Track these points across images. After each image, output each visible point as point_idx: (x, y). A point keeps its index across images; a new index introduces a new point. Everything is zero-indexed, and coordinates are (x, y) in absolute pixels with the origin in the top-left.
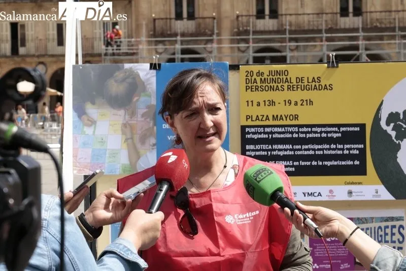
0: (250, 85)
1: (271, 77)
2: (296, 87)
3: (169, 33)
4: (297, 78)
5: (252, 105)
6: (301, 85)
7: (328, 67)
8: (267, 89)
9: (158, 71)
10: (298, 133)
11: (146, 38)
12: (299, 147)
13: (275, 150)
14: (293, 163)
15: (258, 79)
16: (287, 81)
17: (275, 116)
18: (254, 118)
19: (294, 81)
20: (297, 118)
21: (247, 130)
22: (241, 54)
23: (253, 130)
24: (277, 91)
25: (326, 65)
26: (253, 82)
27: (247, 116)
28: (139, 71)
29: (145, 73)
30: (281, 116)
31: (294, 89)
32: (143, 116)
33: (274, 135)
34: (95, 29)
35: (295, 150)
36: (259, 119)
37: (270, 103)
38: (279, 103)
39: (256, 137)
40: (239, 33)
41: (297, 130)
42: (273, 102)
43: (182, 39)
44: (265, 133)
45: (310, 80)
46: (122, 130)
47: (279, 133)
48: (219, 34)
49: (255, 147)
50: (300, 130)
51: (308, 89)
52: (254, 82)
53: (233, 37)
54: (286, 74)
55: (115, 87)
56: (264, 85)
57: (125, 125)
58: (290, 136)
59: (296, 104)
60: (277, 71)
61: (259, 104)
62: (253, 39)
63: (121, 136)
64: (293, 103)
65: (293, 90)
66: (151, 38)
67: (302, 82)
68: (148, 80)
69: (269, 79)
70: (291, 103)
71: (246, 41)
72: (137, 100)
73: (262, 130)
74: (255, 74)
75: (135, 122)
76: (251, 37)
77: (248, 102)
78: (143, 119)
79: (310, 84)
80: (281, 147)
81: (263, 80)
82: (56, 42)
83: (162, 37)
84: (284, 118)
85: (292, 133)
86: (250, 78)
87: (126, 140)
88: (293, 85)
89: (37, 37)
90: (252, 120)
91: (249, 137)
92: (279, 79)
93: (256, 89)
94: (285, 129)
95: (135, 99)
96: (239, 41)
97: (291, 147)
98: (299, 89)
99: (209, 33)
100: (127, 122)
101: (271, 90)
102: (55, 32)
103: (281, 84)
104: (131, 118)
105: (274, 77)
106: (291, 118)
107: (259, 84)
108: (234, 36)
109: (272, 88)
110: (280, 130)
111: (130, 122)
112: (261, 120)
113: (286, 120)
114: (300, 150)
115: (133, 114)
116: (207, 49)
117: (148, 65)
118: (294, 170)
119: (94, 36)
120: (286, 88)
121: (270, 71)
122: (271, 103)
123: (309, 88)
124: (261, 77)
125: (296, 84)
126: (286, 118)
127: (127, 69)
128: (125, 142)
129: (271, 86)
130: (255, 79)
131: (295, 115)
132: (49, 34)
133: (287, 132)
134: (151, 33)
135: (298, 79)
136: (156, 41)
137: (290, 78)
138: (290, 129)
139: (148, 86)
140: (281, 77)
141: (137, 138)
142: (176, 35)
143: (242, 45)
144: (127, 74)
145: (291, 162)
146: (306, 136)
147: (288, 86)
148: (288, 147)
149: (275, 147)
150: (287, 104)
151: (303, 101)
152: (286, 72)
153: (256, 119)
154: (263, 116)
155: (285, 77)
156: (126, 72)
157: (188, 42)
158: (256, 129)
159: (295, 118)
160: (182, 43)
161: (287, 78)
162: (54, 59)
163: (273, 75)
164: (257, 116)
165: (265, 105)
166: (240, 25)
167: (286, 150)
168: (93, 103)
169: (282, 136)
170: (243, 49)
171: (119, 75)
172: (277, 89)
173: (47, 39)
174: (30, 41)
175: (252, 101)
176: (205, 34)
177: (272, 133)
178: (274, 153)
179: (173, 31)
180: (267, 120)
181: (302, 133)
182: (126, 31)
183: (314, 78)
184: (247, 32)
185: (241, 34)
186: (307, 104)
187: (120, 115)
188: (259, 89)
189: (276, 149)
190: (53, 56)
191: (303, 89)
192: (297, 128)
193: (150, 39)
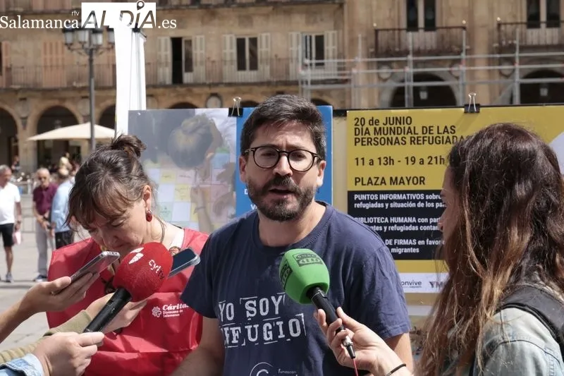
0: (360, 137)
1: (388, 126)
2: (421, 139)
3: (397, 49)
4: (423, 127)
5: (363, 164)
6: (429, 138)
7: (466, 112)
8: (383, 143)
9: (239, 118)
10: (423, 201)
11: (363, 57)
12: (425, 220)
13: (393, 224)
14: (417, 242)
15: (371, 129)
16: (409, 131)
17: (394, 179)
18: (366, 181)
19: (419, 130)
20: (423, 181)
21: (356, 197)
22: (503, 80)
23: (363, 197)
24: (397, 144)
25: (463, 109)
26: (364, 133)
27: (356, 178)
28: (215, 119)
29: (223, 121)
30: (402, 178)
31: (419, 142)
32: (219, 177)
33: (391, 204)
34: (292, 46)
35: (419, 225)
36: (371, 183)
37: (386, 161)
38: (399, 161)
39: (367, 206)
40: (501, 50)
41: (423, 198)
42: (390, 160)
43: (416, 58)
44: (379, 201)
45: (441, 131)
46: (192, 197)
47: (399, 201)
48: (469, 52)
49: (367, 220)
50: (427, 197)
51: (438, 142)
52: (366, 133)
53: (491, 56)
54: (409, 122)
55: (184, 140)
56: (379, 137)
57: (195, 190)
58: (413, 205)
59: (422, 162)
60: (397, 119)
61: (372, 163)
62: (520, 58)
63: (190, 204)
64: (418, 161)
65: (418, 144)
66: (371, 57)
67: (430, 133)
68: (226, 130)
69: (385, 129)
70: (414, 161)
71: (511, 61)
72: (212, 157)
73: (375, 197)
74: (367, 122)
75: (208, 186)
76: (517, 54)
77: (357, 159)
78: (219, 182)
79: (441, 136)
80: (400, 220)
81: (378, 130)
82: (235, 66)
83: (387, 57)
84: (406, 182)
85: (416, 201)
86: (360, 127)
87: (197, 209)
88: (418, 137)
89: (209, 58)
90: (363, 184)
91: (358, 207)
92: (399, 129)
93: (368, 142)
94: (407, 197)
95: (209, 155)
96: (501, 62)
97: (414, 220)
98: (426, 143)
99: (456, 49)
100: (199, 186)
101: (388, 144)
102: (234, 50)
103: (402, 135)
104: (203, 180)
105: (393, 127)
106: (415, 182)
107: (372, 136)
108: (493, 53)
109: (389, 141)
110: (400, 197)
111: (201, 186)
112: (375, 184)
113: (409, 184)
114: (427, 224)
115: (206, 175)
116: (454, 73)
117: (226, 111)
118: (418, 251)
119: (290, 56)
120: (408, 140)
121: (387, 118)
122: (388, 161)
123: (440, 141)
124: (375, 126)
125: (422, 136)
126: (408, 181)
127: (198, 116)
128: (195, 212)
129: (388, 138)
130: (367, 129)
131: (421, 178)
132: (225, 54)
133: (409, 201)
134: (372, 50)
135: (425, 129)
136: (379, 62)
137: (414, 128)
138: (414, 197)
139: (226, 139)
140: (402, 126)
141: (210, 207)
142: (406, 53)
143: (506, 67)
144: (199, 121)
145: (414, 240)
146: (435, 205)
147: (411, 138)
148: (410, 220)
149: (393, 220)
150: (410, 162)
151: (432, 158)
152: (409, 119)
153: (368, 183)
154: (378, 178)
155: (407, 126)
156: (197, 120)
157: (425, 63)
158: (368, 195)
159: (421, 181)
160: (416, 64)
161: (409, 128)
162: (232, 89)
163: (391, 123)
164: (370, 179)
165: (380, 164)
166: (503, 38)
167: (408, 224)
168: (155, 161)
169: (403, 205)
170: (506, 73)
171: (189, 124)
172: (397, 142)
173: (223, 61)
174: (198, 64)
175: (363, 159)
176: (449, 52)
177: (389, 201)
178: (392, 228)
179: (403, 48)
180: (383, 184)
181: (430, 201)
182: (335, 47)
183: (446, 127)
184: (511, 48)
185: (503, 50)
186: (436, 163)
187: (189, 177)
188: (373, 142)
189: (395, 223)
190: (230, 84)
191: (431, 142)
192: (422, 195)
193: (370, 60)
